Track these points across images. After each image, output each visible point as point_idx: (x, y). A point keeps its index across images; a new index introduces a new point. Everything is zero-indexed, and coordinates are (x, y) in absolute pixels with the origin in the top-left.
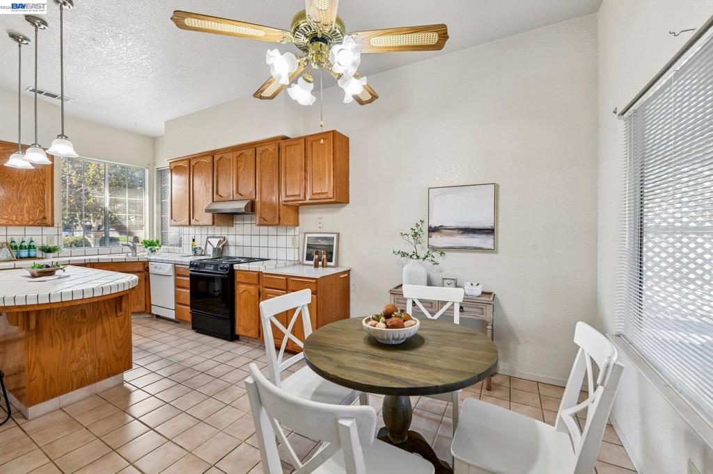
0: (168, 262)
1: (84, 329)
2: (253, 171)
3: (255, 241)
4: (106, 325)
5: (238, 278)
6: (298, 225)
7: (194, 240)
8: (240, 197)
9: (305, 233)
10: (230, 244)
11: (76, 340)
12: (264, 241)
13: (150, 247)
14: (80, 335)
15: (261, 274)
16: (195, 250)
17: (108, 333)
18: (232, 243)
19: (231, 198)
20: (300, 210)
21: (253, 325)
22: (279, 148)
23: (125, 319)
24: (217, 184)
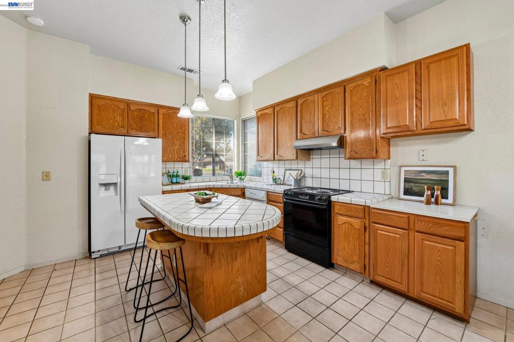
0: (261, 190)
2: (341, 108)
3: (334, 173)
5: (336, 209)
6: (389, 158)
7: (274, 172)
8: (326, 133)
9: (401, 166)
10: (307, 175)
12: (344, 174)
13: (239, 177)
15: (367, 208)
16: (275, 180)
18: (308, 174)
19: (317, 135)
20: (391, 143)
21: (355, 258)
22: (376, 81)
24: (301, 124)
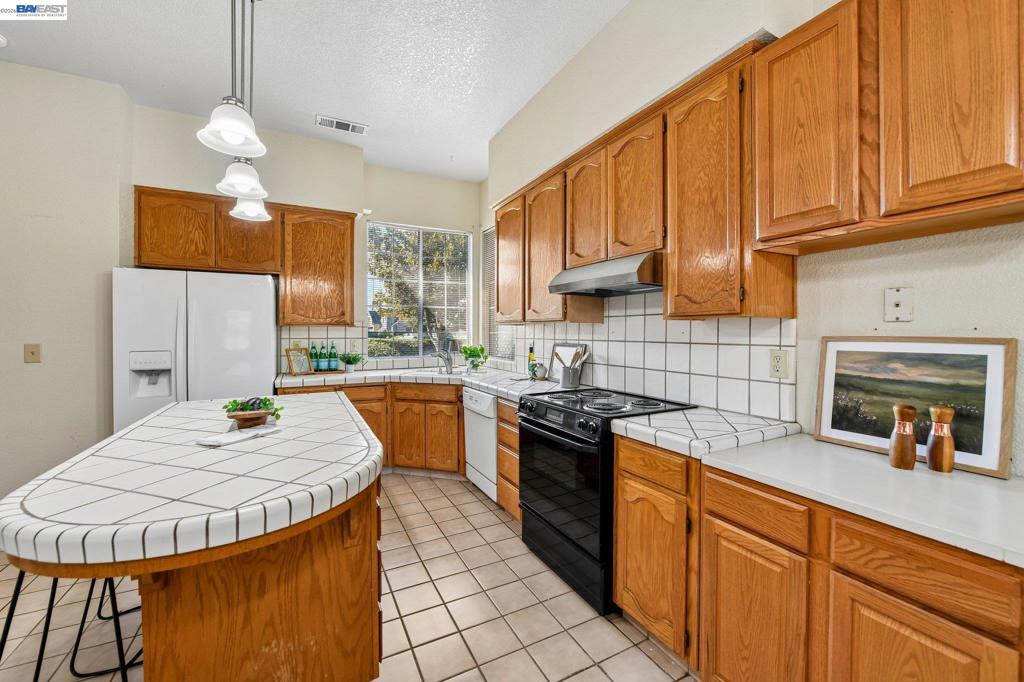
0: (487, 390)
1: (272, 577)
2: (657, 179)
3: (655, 356)
4: (320, 567)
5: (623, 458)
6: (793, 315)
7: (531, 350)
8: (623, 250)
9: (826, 340)
10: (596, 359)
11: (254, 604)
12: (677, 358)
13: (471, 359)
14: (262, 592)
15: (694, 466)
16: (533, 368)
17: (324, 587)
18: (600, 357)
19: (603, 255)
20: (800, 270)
22: (742, 83)
23: (362, 554)
24: (573, 232)
